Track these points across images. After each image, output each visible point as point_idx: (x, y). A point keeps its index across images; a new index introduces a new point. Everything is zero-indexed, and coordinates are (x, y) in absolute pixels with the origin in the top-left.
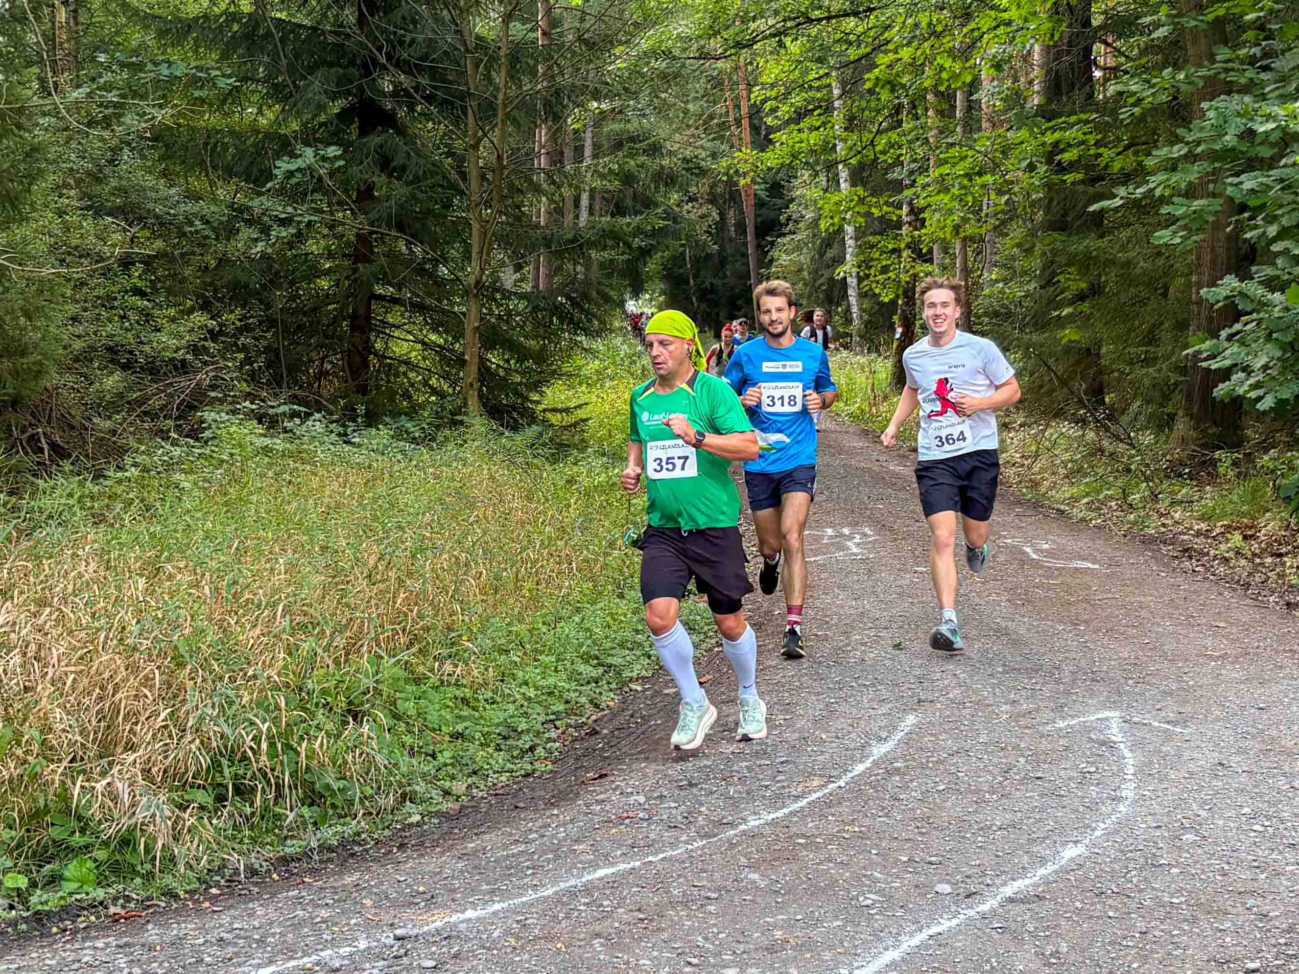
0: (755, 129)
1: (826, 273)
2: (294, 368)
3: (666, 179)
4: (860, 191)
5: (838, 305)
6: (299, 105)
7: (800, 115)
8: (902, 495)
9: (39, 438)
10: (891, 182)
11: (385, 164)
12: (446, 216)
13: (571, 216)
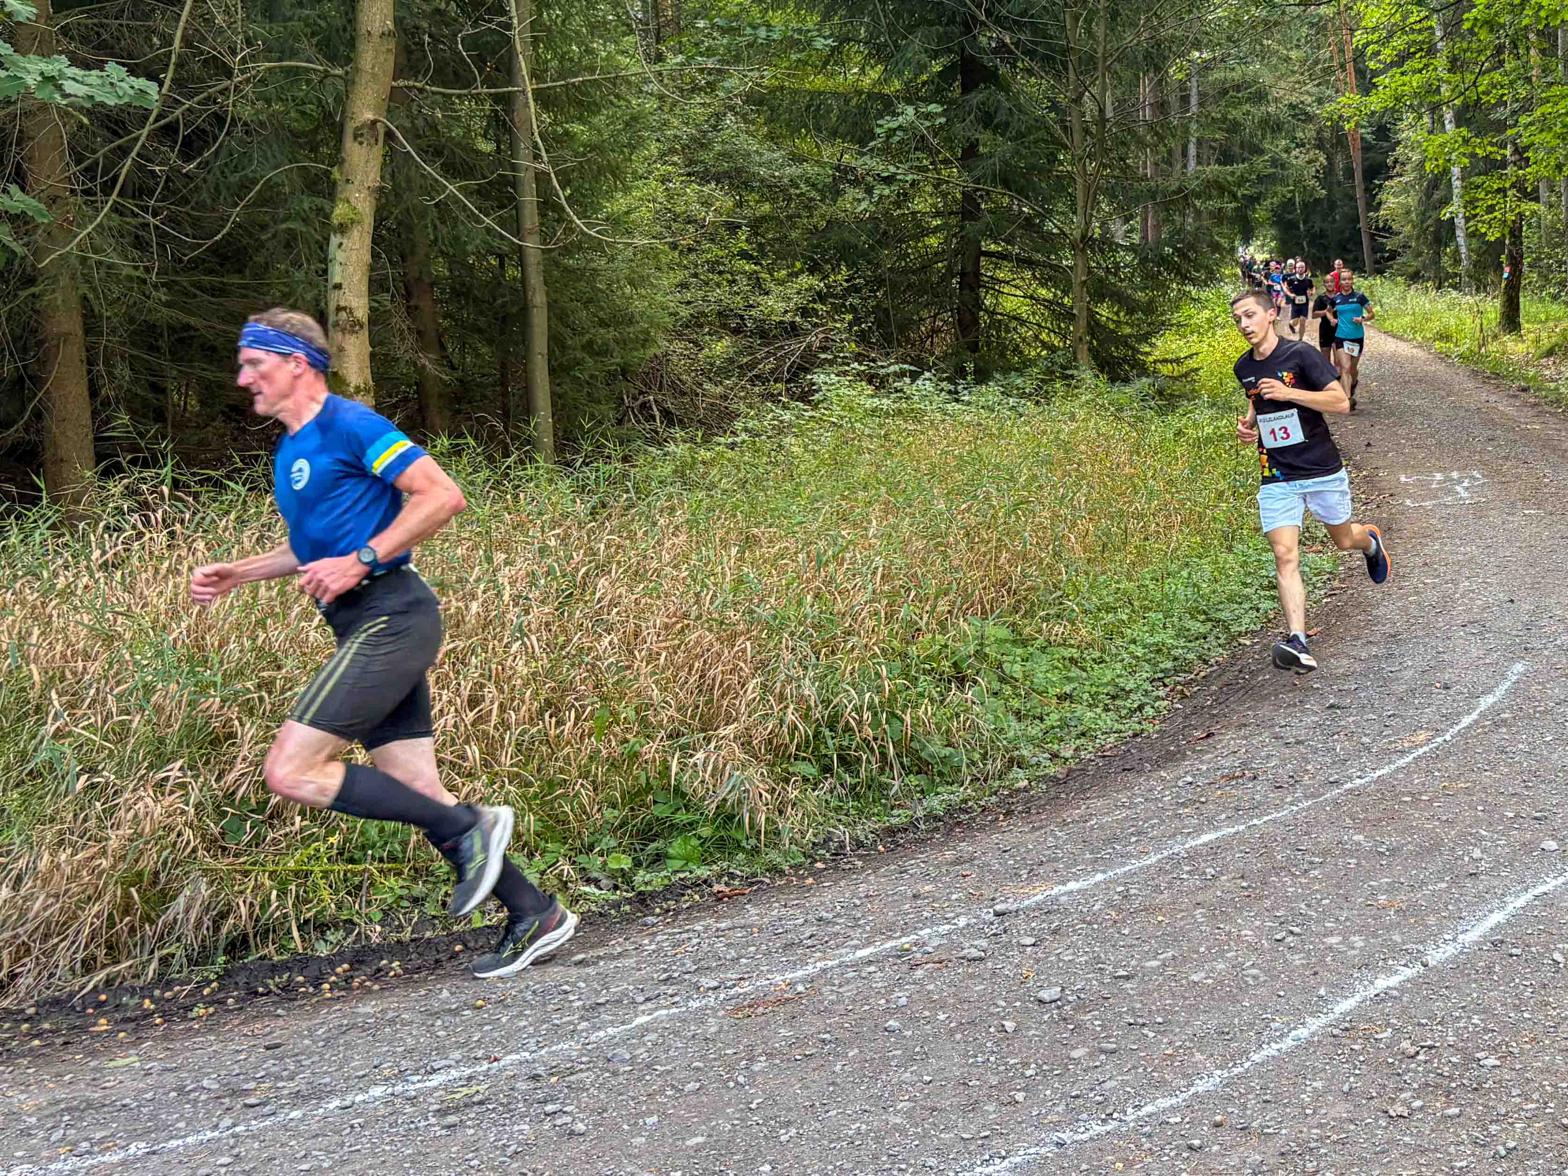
0: (1361, 73)
1: (1434, 216)
2: (903, 328)
3: (1273, 126)
4: (1464, 131)
5: (1446, 246)
6: (901, 64)
7: (1402, 58)
8: (1511, 436)
9: (651, 408)
10: (1493, 122)
11: (987, 120)
12: (1050, 171)
13: (1179, 166)
